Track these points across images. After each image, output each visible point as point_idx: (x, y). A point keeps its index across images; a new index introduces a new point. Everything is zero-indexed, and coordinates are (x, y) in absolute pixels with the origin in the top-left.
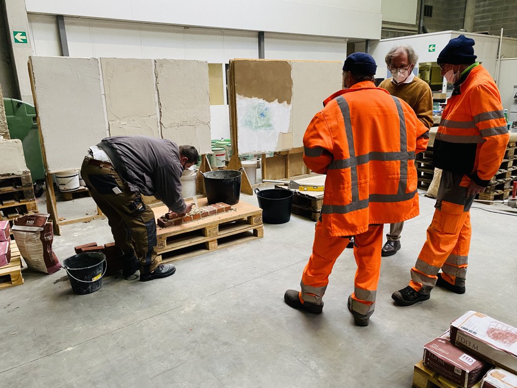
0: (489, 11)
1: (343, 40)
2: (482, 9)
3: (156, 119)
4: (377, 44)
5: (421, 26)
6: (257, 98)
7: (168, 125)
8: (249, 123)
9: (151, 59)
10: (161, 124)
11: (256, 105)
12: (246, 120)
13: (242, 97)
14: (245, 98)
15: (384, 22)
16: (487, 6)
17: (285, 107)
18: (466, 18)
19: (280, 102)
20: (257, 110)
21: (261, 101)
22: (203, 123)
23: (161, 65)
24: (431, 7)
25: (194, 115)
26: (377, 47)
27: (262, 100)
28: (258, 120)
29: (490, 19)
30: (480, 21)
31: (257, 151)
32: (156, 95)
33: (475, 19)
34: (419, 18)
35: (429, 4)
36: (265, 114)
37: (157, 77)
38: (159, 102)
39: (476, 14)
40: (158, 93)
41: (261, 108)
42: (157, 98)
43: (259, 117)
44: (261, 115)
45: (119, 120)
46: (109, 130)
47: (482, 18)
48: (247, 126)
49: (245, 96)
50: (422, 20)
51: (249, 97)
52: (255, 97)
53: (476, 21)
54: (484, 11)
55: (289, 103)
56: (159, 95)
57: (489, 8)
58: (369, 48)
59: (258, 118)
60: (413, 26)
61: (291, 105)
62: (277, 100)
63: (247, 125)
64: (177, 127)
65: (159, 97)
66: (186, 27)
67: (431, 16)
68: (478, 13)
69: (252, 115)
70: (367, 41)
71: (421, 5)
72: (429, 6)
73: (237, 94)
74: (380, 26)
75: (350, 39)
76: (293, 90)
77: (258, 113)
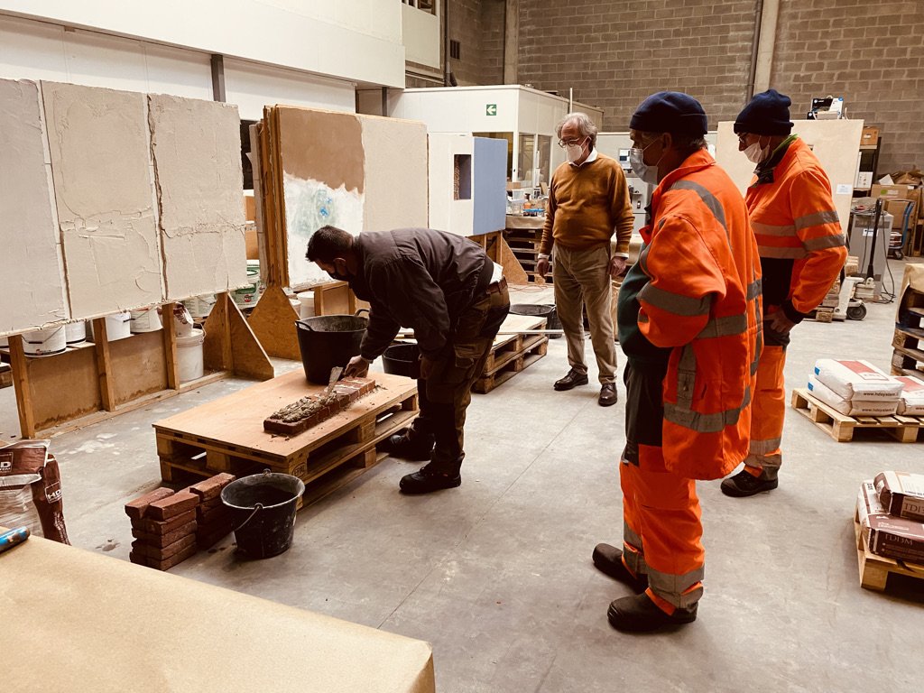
0: (538, 59)
1: (349, 84)
2: (527, 56)
3: (152, 218)
4: (399, 97)
5: (448, 72)
6: (314, 180)
7: (175, 231)
8: (304, 227)
9: (140, 93)
10: (161, 229)
11: (314, 193)
12: (300, 222)
13: (292, 177)
14: (297, 180)
15: (408, 63)
16: (536, 53)
17: (355, 197)
18: (506, 67)
19: (349, 189)
20: (315, 201)
21: (322, 186)
22: (234, 227)
23: (160, 107)
24: (458, 44)
25: (219, 212)
26: (400, 102)
27: (322, 183)
28: (318, 222)
29: (540, 73)
30: (526, 73)
31: (318, 279)
32: (152, 169)
33: (519, 70)
34: (444, 60)
35: (456, 38)
36: (327, 210)
37: (152, 133)
38: (157, 183)
39: (520, 62)
40: (155, 165)
41: (321, 199)
42: (153, 174)
43: (320, 217)
44: (322, 211)
45: (80, 222)
46: (62, 243)
47: (529, 69)
48: (302, 233)
49: (297, 176)
50: (448, 64)
51: (303, 178)
52: (311, 178)
53: (521, 74)
54: (530, 60)
55: (360, 191)
56: (156, 169)
57: (538, 55)
58: (388, 102)
59: (317, 218)
60: (436, 71)
61: (364, 195)
62: (343, 185)
63: (301, 230)
64: (189, 236)
65: (156, 174)
66: (69, 28)
67: (458, 58)
68: (523, 62)
69: (308, 213)
70: (385, 89)
71: (446, 39)
72: (455, 42)
73: (284, 172)
74: (404, 68)
75: (360, 83)
76: (366, 167)
77: (317, 207)
